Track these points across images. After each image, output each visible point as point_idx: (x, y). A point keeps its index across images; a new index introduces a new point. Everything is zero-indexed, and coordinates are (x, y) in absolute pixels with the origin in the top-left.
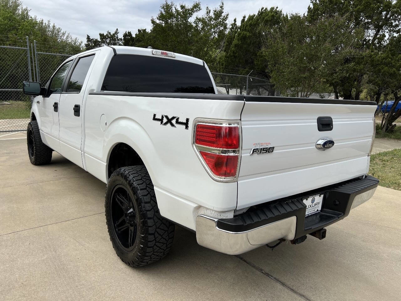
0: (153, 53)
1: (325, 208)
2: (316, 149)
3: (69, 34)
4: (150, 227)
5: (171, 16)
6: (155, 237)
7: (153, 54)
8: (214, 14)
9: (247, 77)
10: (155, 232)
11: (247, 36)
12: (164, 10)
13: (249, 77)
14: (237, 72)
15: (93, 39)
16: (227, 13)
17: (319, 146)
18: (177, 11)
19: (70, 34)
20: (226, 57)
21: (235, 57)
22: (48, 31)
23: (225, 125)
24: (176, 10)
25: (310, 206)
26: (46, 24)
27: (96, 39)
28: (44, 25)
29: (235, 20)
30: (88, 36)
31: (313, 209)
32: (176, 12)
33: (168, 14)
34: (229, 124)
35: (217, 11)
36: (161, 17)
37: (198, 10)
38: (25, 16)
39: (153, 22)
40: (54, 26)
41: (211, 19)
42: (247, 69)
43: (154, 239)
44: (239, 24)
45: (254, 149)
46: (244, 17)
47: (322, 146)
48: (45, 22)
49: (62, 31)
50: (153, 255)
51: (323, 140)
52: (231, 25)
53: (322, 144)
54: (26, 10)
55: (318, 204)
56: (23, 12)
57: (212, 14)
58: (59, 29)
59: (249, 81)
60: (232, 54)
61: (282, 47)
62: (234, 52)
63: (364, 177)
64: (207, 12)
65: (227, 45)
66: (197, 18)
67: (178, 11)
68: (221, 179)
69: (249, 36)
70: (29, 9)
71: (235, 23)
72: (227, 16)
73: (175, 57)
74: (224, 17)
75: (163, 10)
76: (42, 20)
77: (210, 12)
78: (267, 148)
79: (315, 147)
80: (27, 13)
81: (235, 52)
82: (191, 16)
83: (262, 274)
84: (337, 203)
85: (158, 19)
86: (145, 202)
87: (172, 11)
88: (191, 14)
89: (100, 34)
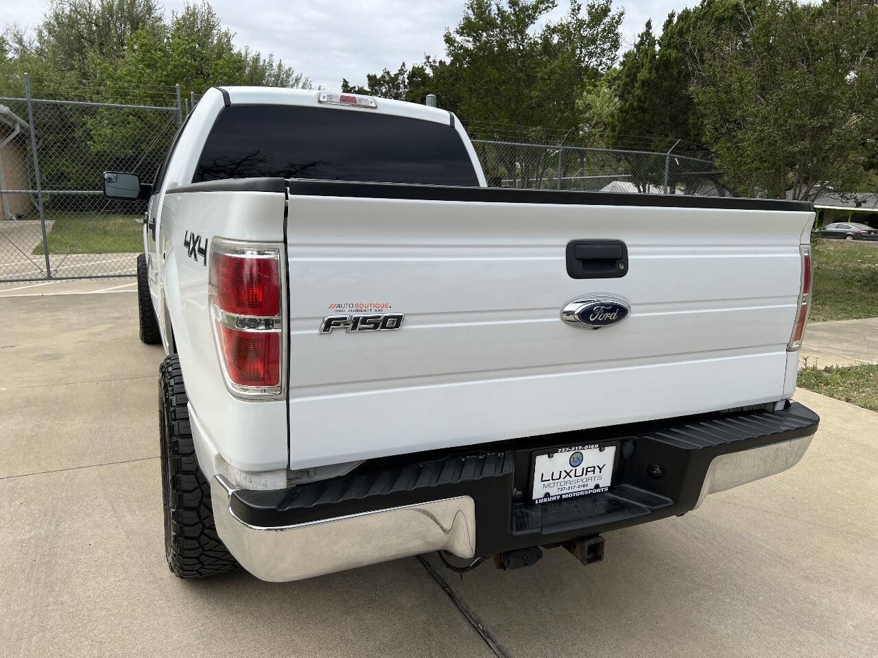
0: (321, 99)
1: (627, 483)
2: (563, 324)
3: (307, 80)
4: (188, 492)
5: (489, 24)
6: (199, 516)
7: (320, 102)
8: (590, 13)
9: (665, 156)
10: (199, 506)
11: (672, 59)
12: (473, 11)
13: (670, 157)
14: (647, 145)
15: (355, 87)
16: (621, 10)
17: (571, 317)
18: (501, 12)
19: (309, 79)
20: (621, 110)
21: (644, 111)
22: (269, 75)
23: (250, 255)
24: (499, 9)
25: (564, 474)
26: (265, 61)
27: (360, 86)
28: (261, 63)
29: (649, 25)
30: (345, 81)
31: (581, 484)
32: (498, 15)
33: (482, 20)
34: (259, 253)
35: (596, 7)
36: (468, 28)
37: (550, 7)
38: (224, 47)
39: (449, 40)
40: (280, 65)
41: (581, 24)
42: (670, 139)
43: (197, 520)
44: (657, 32)
45: (330, 320)
46: (671, 16)
47: (577, 317)
48: (264, 57)
49: (294, 76)
50: (203, 557)
51: (582, 304)
52: (639, 36)
53: (578, 311)
54: (226, 35)
55: (597, 470)
56: (220, 40)
57: (584, 15)
58: (290, 71)
59: (670, 163)
60: (635, 104)
61: (740, 80)
62: (639, 100)
63: (780, 407)
64: (574, 10)
65: (626, 84)
66: (548, 27)
67: (504, 12)
68: (247, 393)
69: (676, 59)
70: (231, 32)
71: (648, 31)
72: (619, 17)
73: (376, 108)
74: (613, 19)
75: (470, 12)
76: (259, 55)
77: (579, 9)
78: (379, 317)
79: (558, 319)
80: (228, 41)
81: (642, 98)
82: (532, 23)
83: (472, 632)
84: (657, 470)
85: (458, 32)
86: (182, 435)
87: (489, 14)
88: (532, 18)
89: (369, 76)
